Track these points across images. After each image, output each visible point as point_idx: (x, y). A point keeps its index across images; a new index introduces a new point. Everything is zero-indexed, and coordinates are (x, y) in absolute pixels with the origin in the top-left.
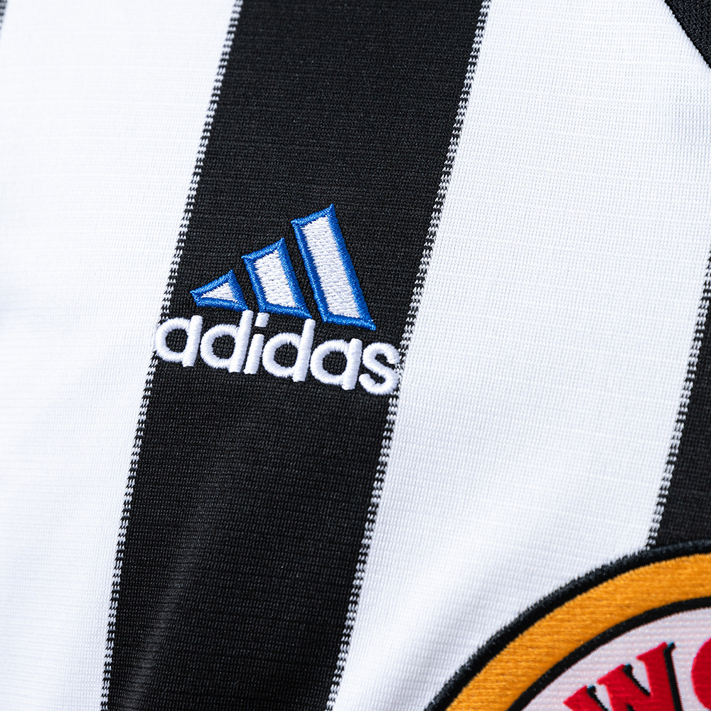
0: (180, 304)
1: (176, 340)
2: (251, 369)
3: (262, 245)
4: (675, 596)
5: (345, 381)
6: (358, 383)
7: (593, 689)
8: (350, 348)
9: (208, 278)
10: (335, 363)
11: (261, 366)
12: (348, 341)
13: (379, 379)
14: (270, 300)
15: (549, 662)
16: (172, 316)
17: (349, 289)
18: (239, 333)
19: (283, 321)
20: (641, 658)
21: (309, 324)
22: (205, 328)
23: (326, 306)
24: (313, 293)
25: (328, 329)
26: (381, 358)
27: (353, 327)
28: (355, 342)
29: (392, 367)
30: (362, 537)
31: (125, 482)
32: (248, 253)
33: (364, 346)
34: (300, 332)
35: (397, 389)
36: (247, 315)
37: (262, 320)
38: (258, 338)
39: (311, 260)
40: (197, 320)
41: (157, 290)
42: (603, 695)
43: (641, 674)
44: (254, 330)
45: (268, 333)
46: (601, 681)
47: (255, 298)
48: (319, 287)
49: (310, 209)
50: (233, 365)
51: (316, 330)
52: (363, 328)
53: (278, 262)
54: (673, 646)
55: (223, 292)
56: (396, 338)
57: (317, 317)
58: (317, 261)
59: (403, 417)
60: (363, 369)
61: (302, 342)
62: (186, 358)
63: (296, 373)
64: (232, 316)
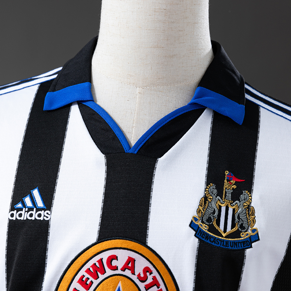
0: (12, 209)
1: (12, 215)
2: (25, 219)
3: (25, 196)
4: (102, 249)
5: (42, 218)
6: (44, 218)
7: (90, 268)
8: (42, 212)
9: (17, 203)
10: (40, 215)
11: (27, 218)
12: (42, 211)
13: (47, 217)
14: (28, 206)
15: (81, 264)
16: (11, 211)
17: (41, 202)
18: (23, 212)
19: (31, 209)
20: (97, 261)
21: (35, 209)
22: (17, 213)
23: (37, 205)
24: (35, 203)
25: (38, 209)
26: (47, 213)
27: (42, 208)
28: (43, 211)
29: (49, 215)
30: (47, 246)
31: (6, 243)
32: (23, 198)
33: (44, 212)
34: (33, 211)
35: (50, 219)
36: (24, 209)
37: (27, 209)
38: (26, 213)
39: (34, 197)
40: (15, 211)
41: (8, 206)
42: (91, 269)
43: (97, 264)
44: (26, 212)
45: (28, 212)
46: (91, 267)
47: (25, 206)
48: (36, 202)
49: (34, 188)
50: (22, 218)
51: (36, 210)
52: (44, 208)
53: (29, 199)
54: (102, 259)
55: (20, 205)
56: (50, 209)
57: (36, 208)
58: (35, 198)
59: (52, 224)
60: (44, 216)
61: (34, 212)
62: (14, 218)
63: (33, 218)
64: (21, 210)
